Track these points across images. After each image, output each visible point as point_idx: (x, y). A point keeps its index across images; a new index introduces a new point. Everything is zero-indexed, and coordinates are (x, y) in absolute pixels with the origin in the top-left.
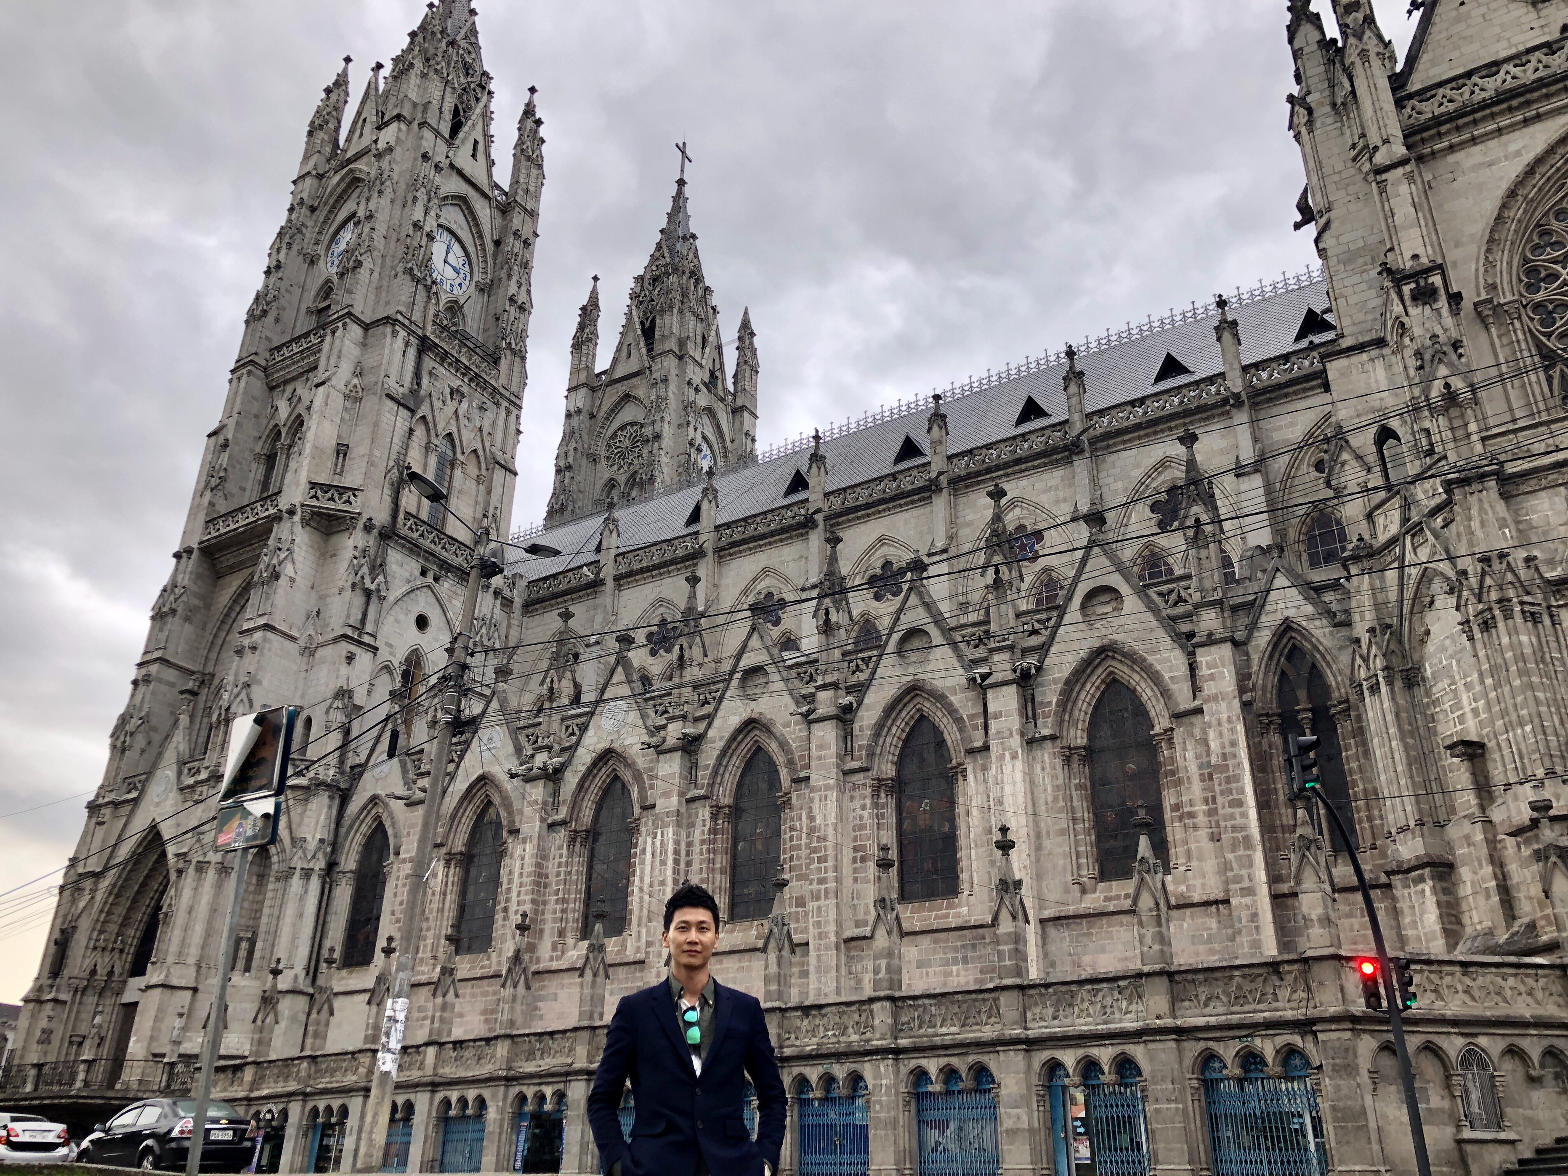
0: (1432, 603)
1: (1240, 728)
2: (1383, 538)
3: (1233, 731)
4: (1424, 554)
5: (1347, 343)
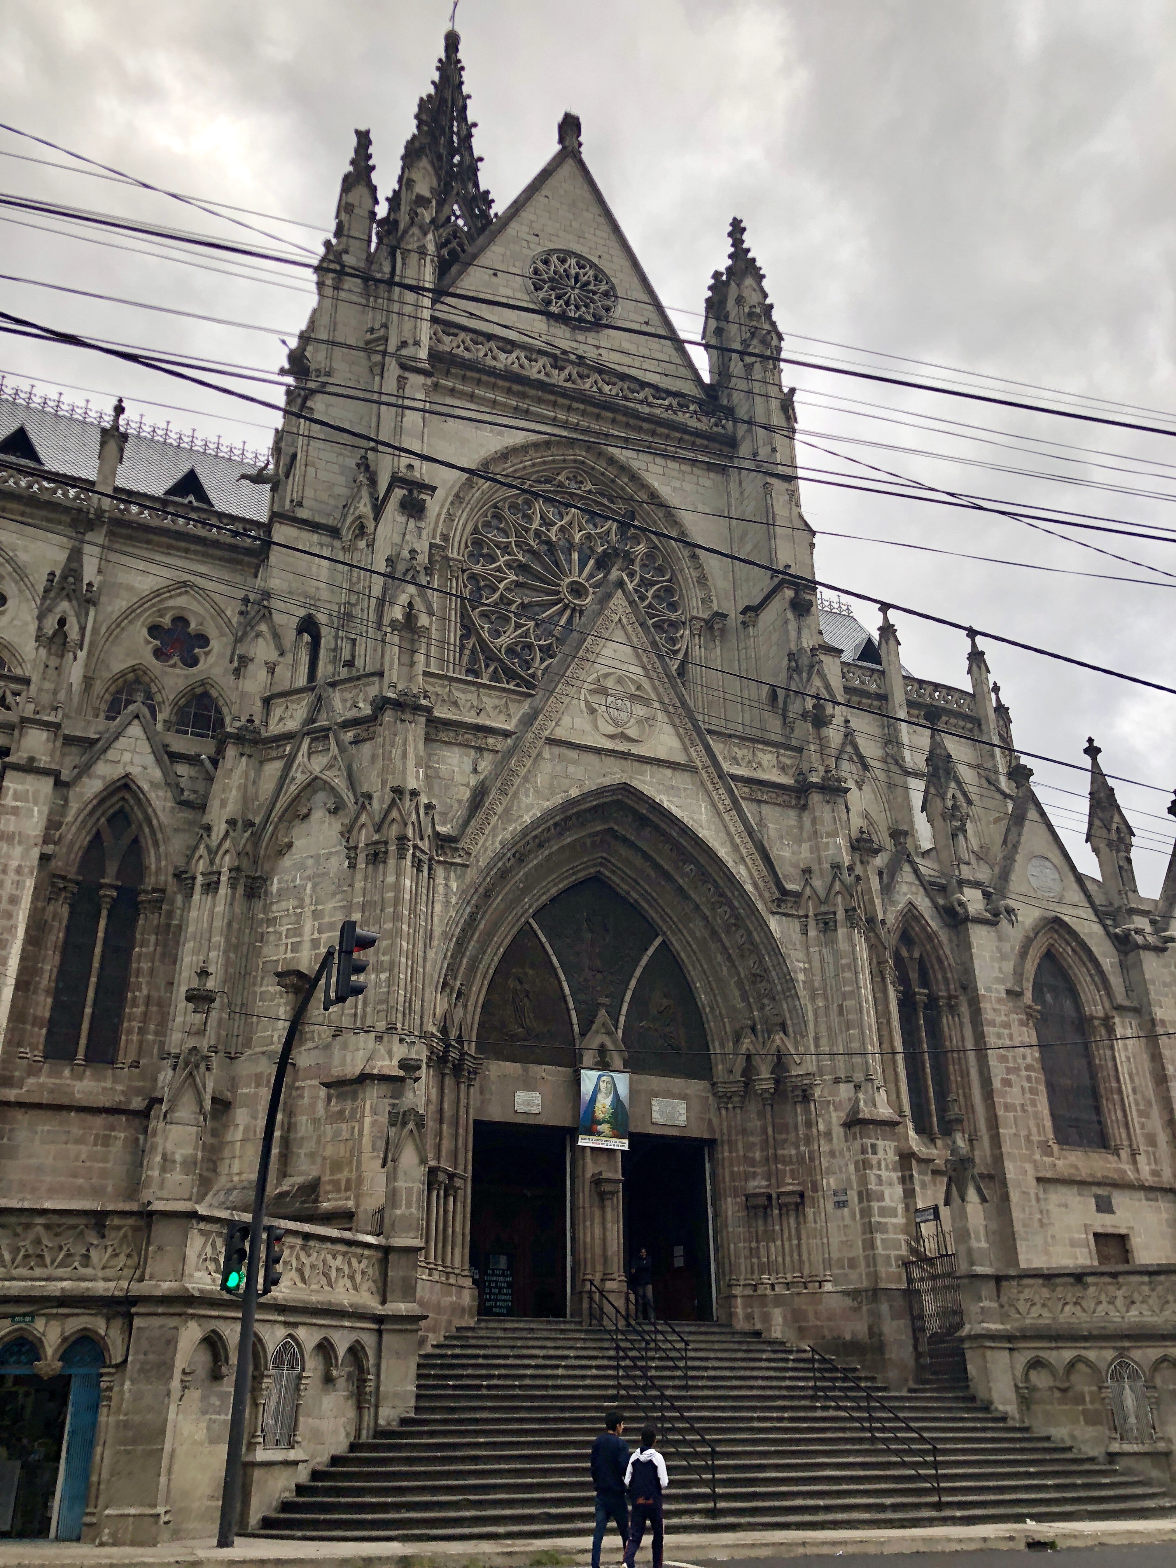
0: (306, 816)
1: (30, 884)
2: (274, 728)
3: (18, 884)
4: (318, 764)
5: (302, 514)
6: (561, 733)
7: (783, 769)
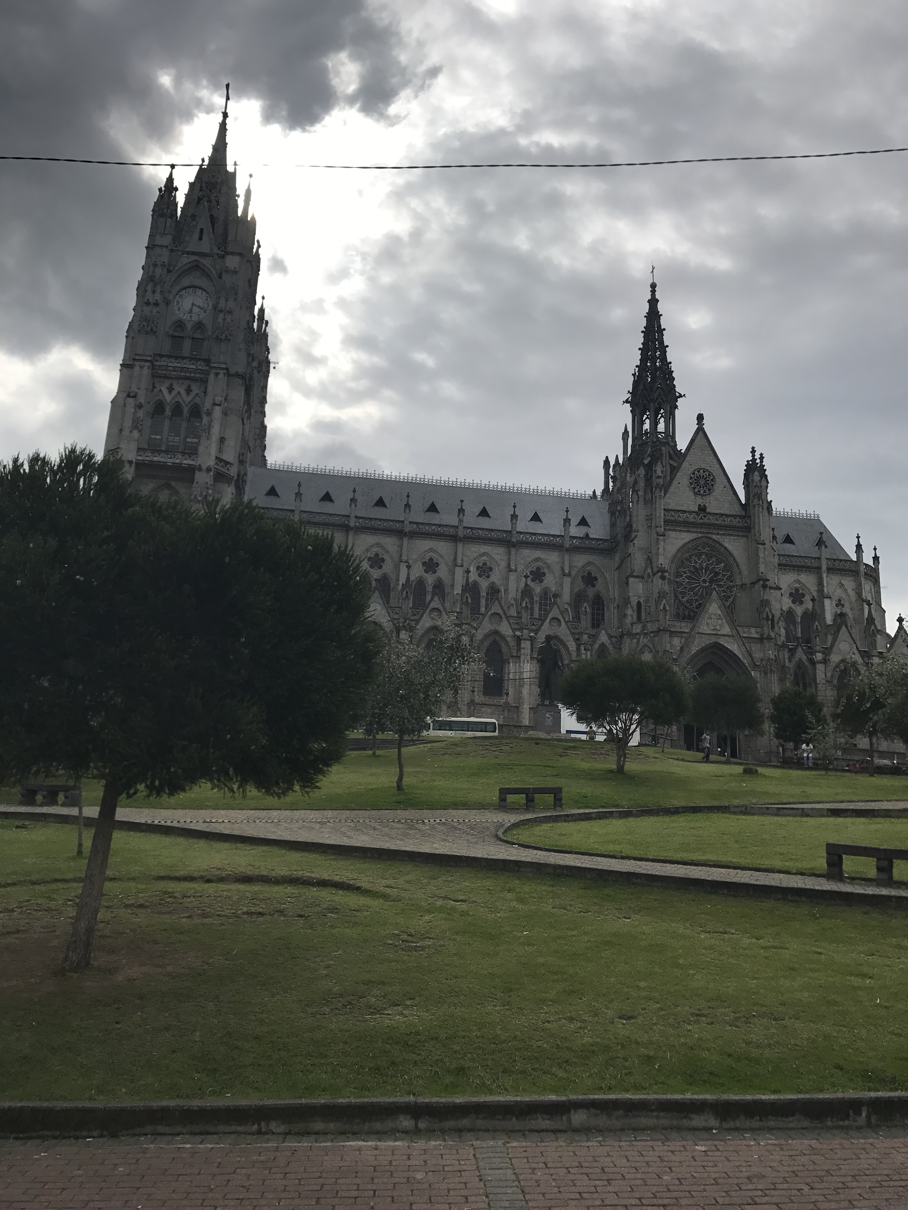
5: (635, 574)
6: (700, 631)
7: (757, 633)
